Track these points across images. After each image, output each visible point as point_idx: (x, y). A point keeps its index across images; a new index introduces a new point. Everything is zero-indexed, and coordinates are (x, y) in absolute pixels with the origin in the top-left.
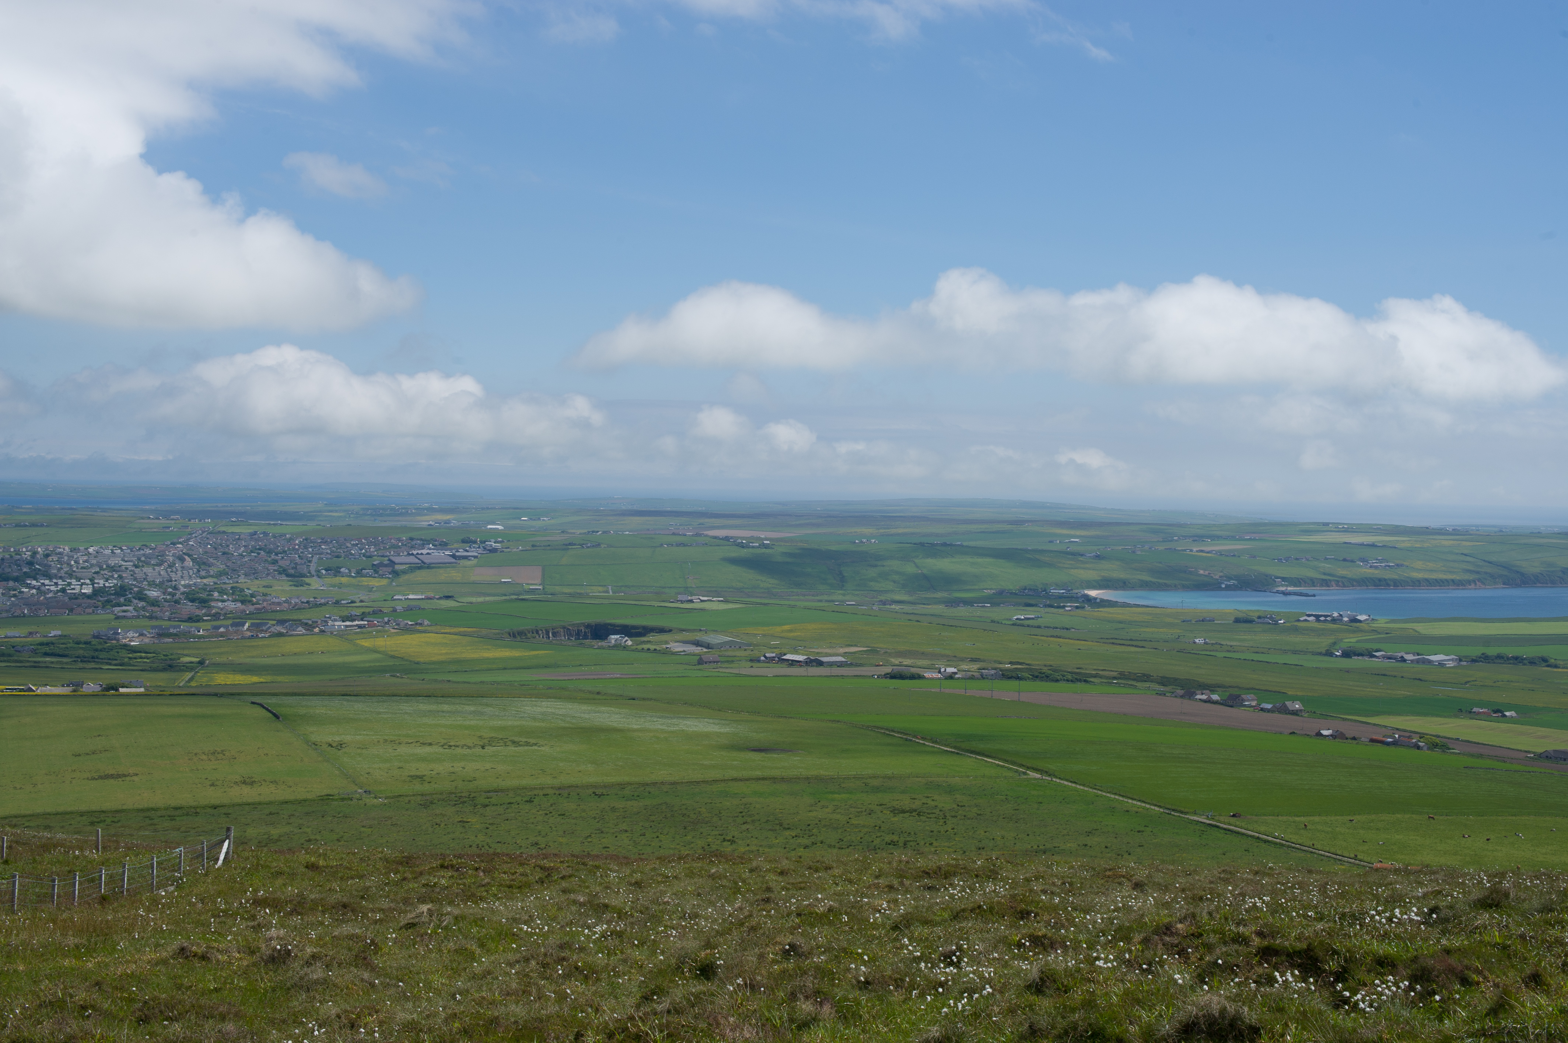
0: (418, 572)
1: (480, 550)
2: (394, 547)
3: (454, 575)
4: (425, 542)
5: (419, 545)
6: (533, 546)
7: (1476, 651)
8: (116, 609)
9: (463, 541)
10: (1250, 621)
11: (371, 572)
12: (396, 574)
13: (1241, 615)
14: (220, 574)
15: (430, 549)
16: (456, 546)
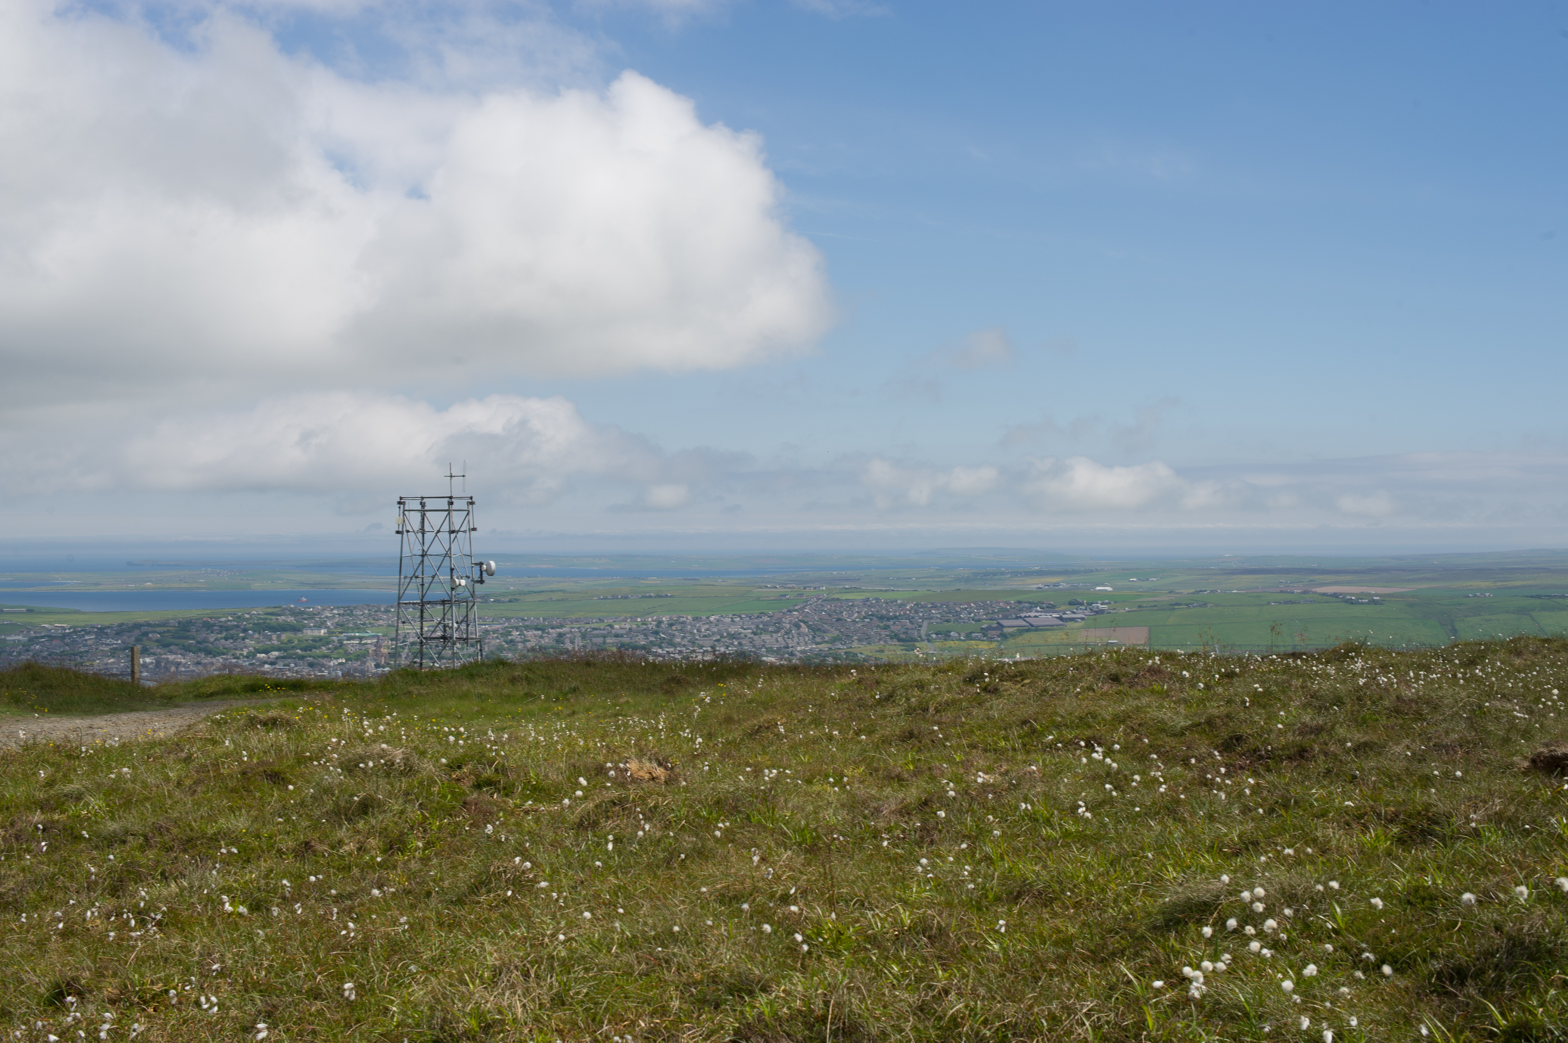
0: (1027, 636)
1: (1087, 612)
2: (1003, 610)
3: (1062, 636)
4: (1032, 605)
5: (1027, 608)
6: (1139, 607)
9: (1071, 604)
11: (979, 635)
12: (1004, 636)
14: (834, 640)
15: (1037, 611)
16: (1063, 608)
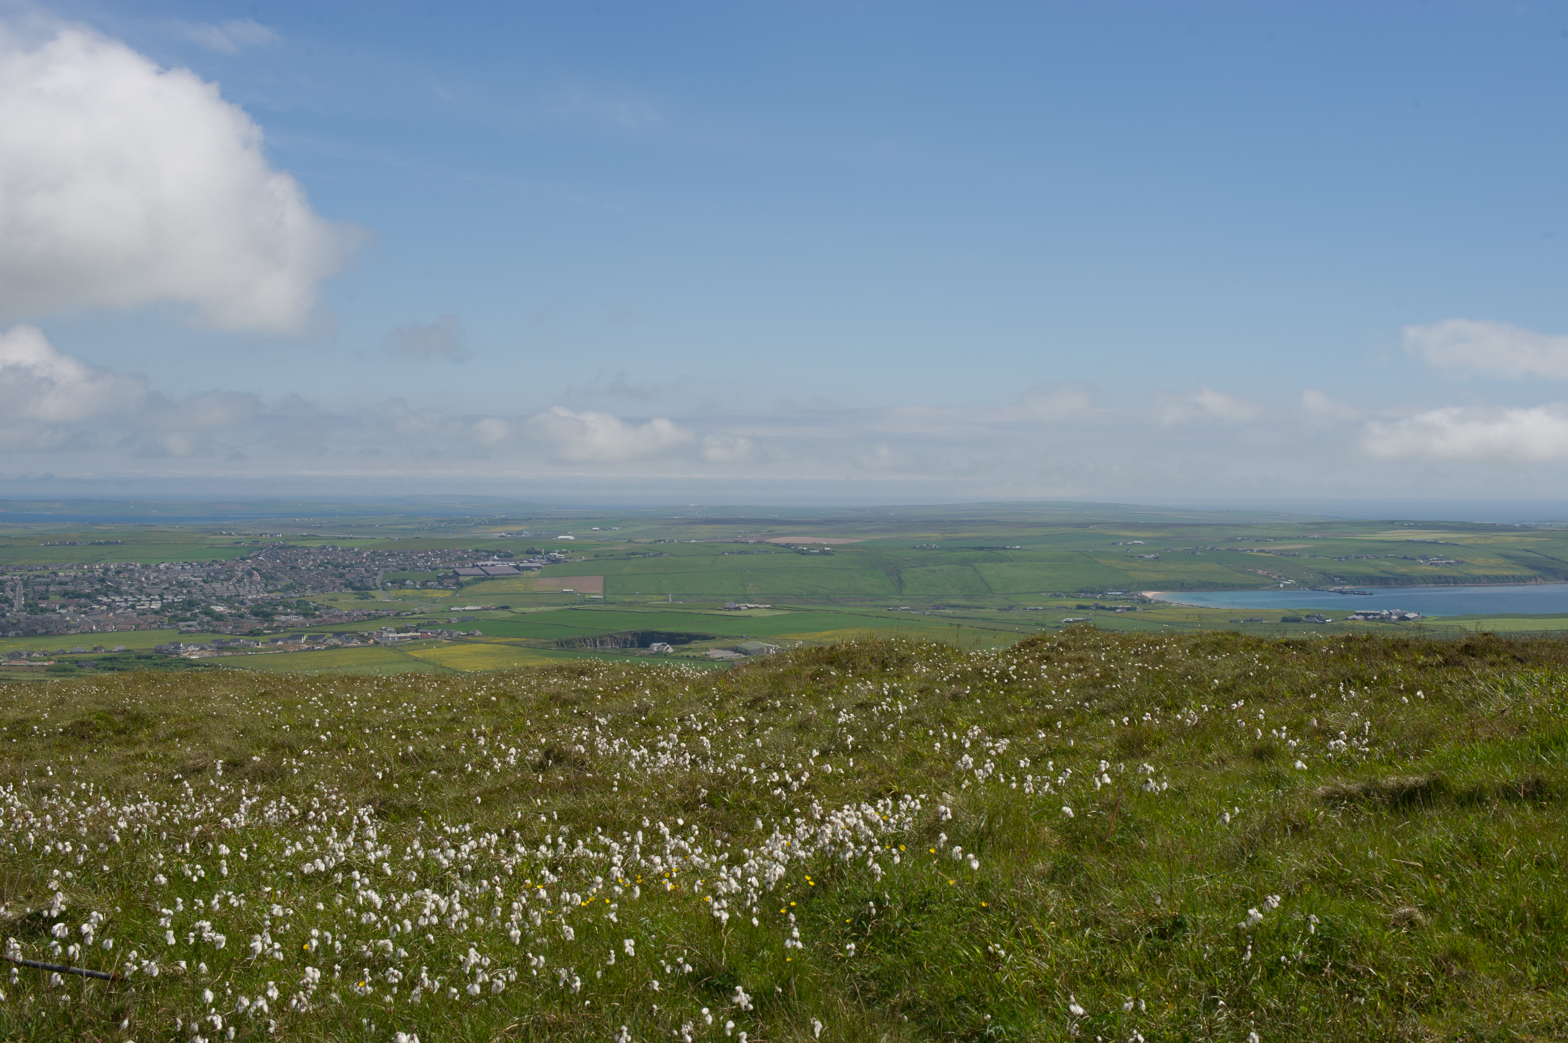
0: (482, 584)
1: (544, 561)
2: (460, 558)
3: (518, 585)
4: (489, 554)
5: (485, 557)
6: (596, 556)
8: (182, 624)
9: (528, 552)
10: (1298, 620)
11: (435, 584)
12: (460, 585)
13: (1289, 615)
14: (287, 588)
15: (494, 560)
16: (521, 556)
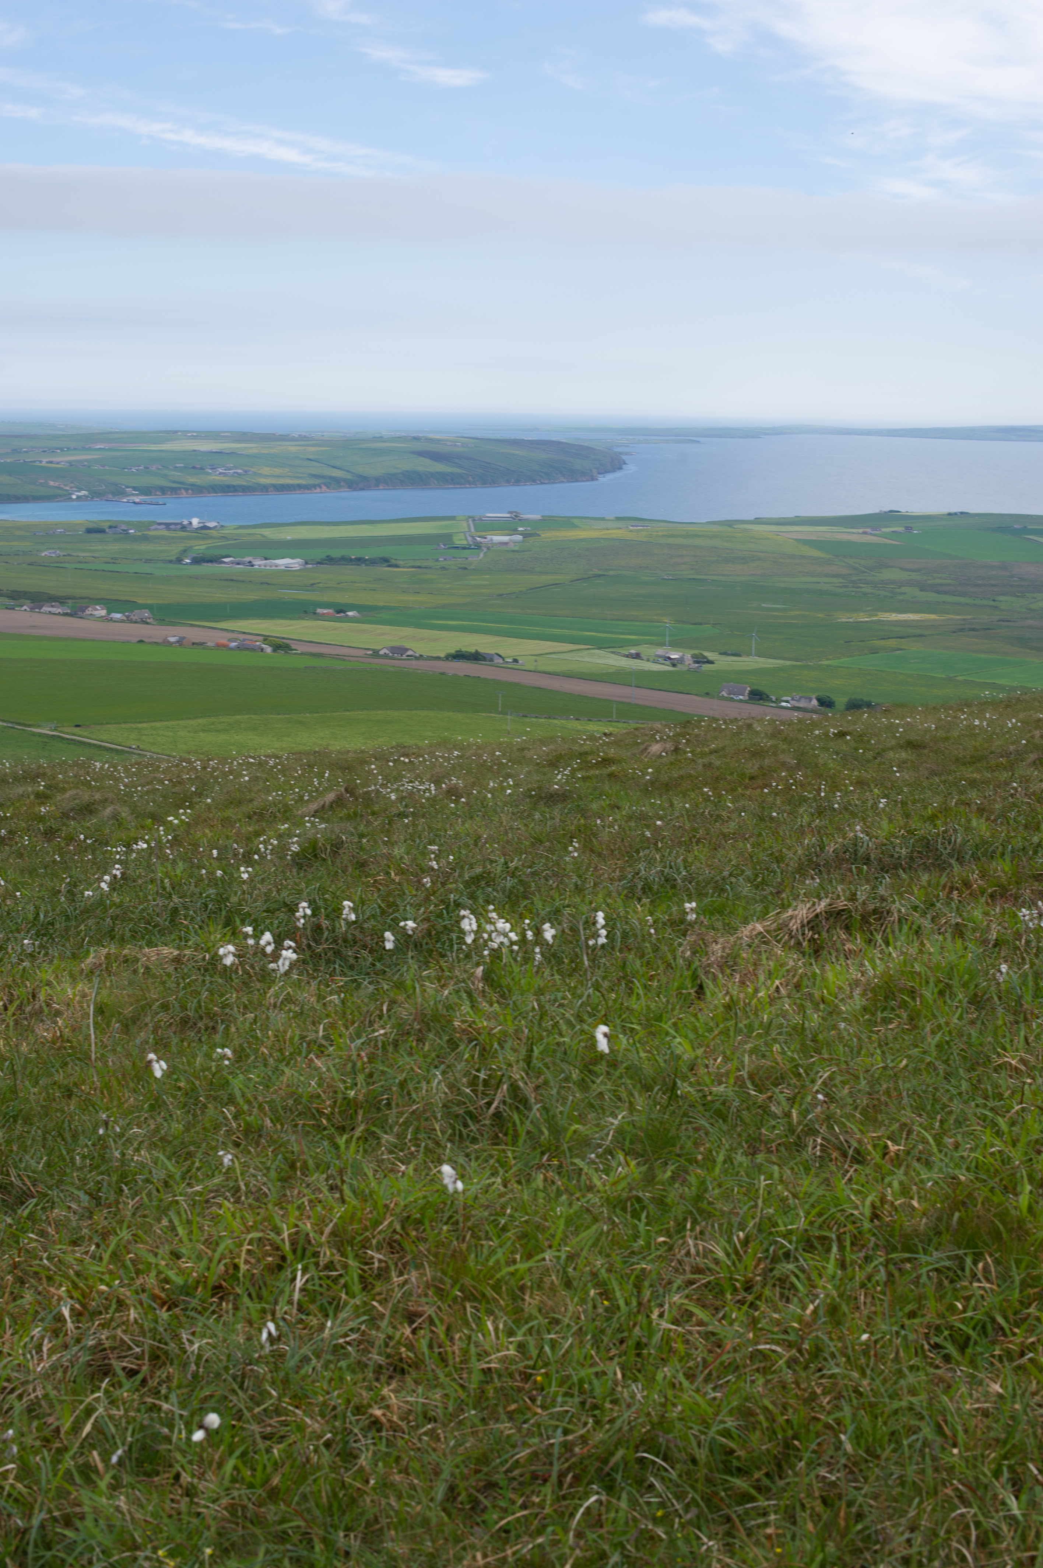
7: (321, 553)
10: (102, 531)
13: (92, 526)
